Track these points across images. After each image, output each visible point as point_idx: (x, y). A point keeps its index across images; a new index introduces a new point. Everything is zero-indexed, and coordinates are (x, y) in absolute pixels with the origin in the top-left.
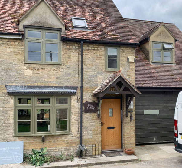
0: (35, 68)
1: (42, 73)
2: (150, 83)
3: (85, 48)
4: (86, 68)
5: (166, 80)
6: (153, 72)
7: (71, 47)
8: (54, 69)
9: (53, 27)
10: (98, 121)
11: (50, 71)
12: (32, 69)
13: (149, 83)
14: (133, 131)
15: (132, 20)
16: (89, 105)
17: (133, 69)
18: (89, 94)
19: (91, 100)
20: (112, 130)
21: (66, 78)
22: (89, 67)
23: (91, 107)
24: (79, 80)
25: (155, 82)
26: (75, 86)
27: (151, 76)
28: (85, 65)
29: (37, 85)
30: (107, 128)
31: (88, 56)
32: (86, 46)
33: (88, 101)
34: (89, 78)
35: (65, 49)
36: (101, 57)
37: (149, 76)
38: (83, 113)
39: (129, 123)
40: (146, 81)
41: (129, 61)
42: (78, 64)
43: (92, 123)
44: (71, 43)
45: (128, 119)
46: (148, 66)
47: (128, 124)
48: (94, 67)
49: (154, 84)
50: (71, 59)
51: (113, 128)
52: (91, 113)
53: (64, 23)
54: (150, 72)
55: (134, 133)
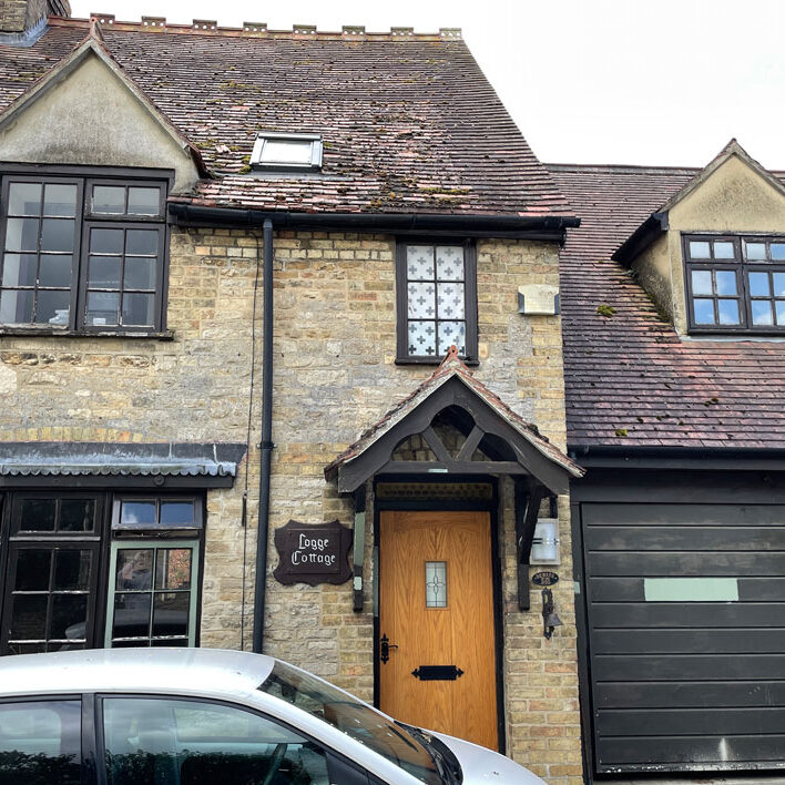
0: (31, 356)
1: (64, 382)
2: (671, 428)
3: (288, 251)
4: (294, 349)
5: (766, 415)
6: (690, 377)
7: (219, 251)
8: (127, 361)
9: (132, 165)
10: (354, 630)
11: (107, 370)
12: (16, 361)
13: (661, 427)
14: (566, 693)
15: (605, 170)
16: (305, 543)
17: (550, 348)
18: (305, 483)
19: (315, 513)
20: (441, 688)
21: (187, 402)
22: (310, 344)
23: (318, 552)
24: (254, 413)
25: (695, 421)
26: (235, 441)
27: (678, 393)
28: (287, 334)
29: (33, 438)
30: (415, 673)
31: (307, 292)
32: (294, 245)
33: (301, 520)
34: (310, 401)
35: (189, 261)
36: (373, 296)
37: (664, 393)
38: (271, 583)
39: (539, 645)
40: (645, 420)
41: (527, 310)
42: (250, 331)
43: (321, 644)
44: (218, 232)
45: (534, 622)
46: (664, 352)
47: (531, 652)
48: (333, 347)
49: (692, 435)
50: (217, 311)
51: (450, 673)
52: (313, 585)
53: (184, 145)
54: (675, 375)
55: (568, 708)
